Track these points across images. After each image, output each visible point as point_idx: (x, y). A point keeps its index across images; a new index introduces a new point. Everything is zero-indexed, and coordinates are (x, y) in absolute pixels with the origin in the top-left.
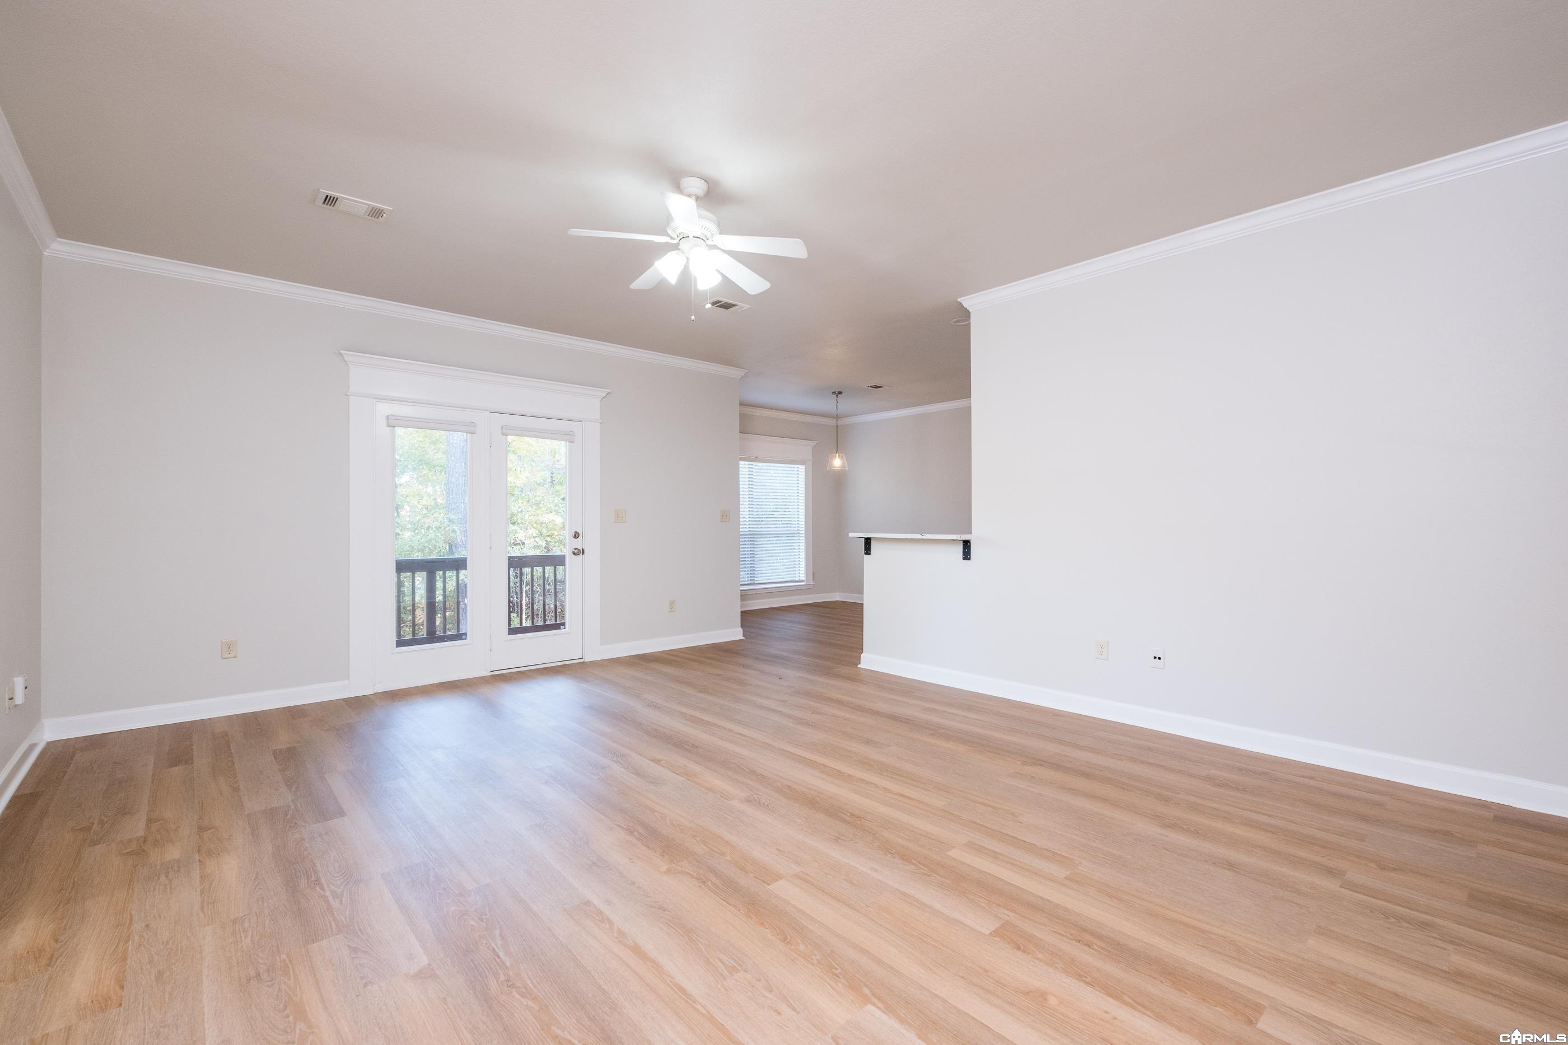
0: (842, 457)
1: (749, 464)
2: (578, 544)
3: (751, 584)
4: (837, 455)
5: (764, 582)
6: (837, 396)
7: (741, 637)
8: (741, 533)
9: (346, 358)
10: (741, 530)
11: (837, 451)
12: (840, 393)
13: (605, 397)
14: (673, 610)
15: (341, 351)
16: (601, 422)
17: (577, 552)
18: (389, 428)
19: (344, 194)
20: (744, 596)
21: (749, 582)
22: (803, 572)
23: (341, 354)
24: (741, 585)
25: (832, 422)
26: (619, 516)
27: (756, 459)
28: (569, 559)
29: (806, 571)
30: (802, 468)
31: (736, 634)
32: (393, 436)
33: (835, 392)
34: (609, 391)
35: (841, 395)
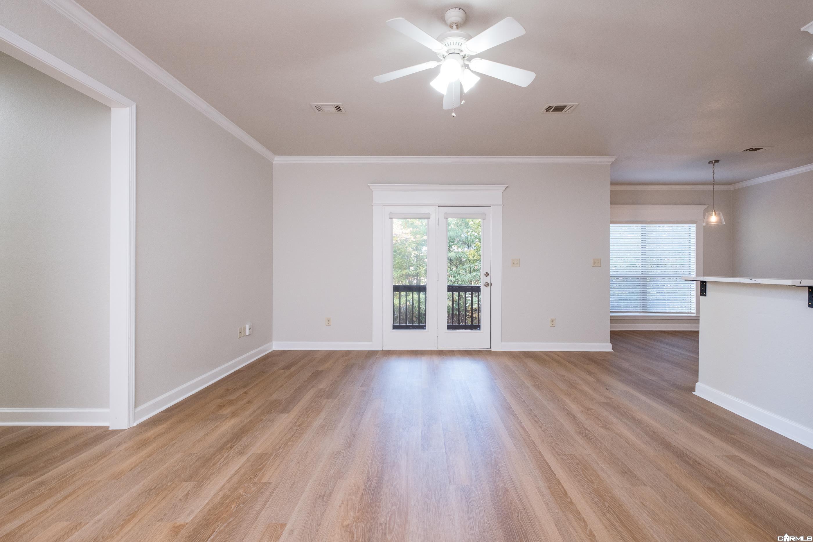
0: (719, 214)
1: (642, 226)
2: (488, 279)
3: (643, 312)
4: (713, 213)
5: (655, 311)
6: (714, 164)
7: (610, 350)
8: (611, 275)
9: (371, 187)
10: (611, 273)
11: (714, 209)
12: (717, 161)
13: (505, 190)
14: (553, 325)
15: (369, 185)
16: (503, 205)
17: (487, 285)
18: (390, 220)
19: (323, 103)
20: (614, 320)
21: (642, 311)
22: (694, 306)
23: (369, 186)
24: (611, 312)
25: (710, 188)
26: (515, 263)
27: (648, 222)
28: (483, 289)
29: (696, 306)
30: (693, 227)
31: (607, 347)
32: (392, 223)
33: (711, 162)
34: (507, 186)
35: (718, 163)
